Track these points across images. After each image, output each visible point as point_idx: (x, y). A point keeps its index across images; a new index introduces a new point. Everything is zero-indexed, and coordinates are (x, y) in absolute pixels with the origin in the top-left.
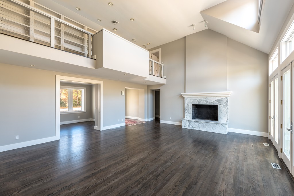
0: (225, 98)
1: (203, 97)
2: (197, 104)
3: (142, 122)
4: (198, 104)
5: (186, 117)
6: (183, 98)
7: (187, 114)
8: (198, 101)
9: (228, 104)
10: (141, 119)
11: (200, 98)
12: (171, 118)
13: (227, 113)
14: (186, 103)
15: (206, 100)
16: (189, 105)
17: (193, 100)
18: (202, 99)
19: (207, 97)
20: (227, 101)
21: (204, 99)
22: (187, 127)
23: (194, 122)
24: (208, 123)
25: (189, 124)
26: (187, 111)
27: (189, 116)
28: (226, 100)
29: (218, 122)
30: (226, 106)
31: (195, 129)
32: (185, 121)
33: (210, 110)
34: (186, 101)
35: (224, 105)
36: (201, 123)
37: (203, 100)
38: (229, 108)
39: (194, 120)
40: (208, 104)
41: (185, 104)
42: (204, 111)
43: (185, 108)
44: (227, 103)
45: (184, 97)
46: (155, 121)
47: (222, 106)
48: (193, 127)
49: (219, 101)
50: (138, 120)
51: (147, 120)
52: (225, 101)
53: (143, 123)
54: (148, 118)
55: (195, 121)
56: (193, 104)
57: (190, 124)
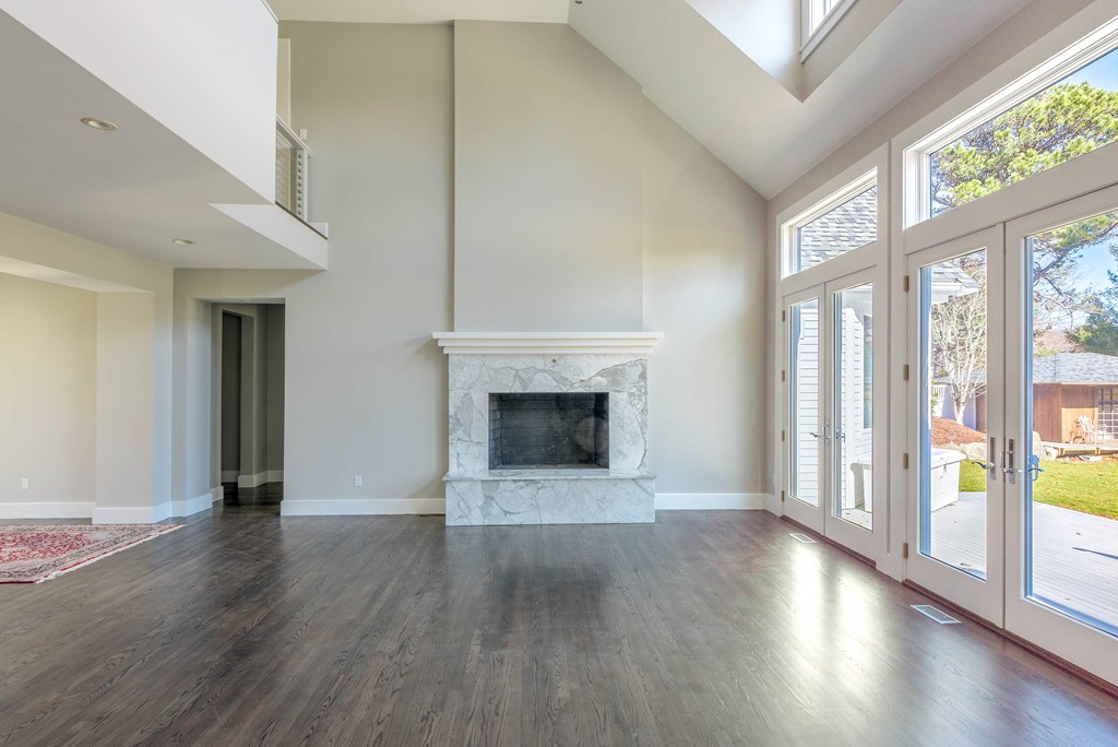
0: (634, 364)
1: (543, 355)
2: (517, 389)
3: (134, 530)
4: (520, 391)
5: (459, 465)
6: (438, 356)
7: (460, 446)
8: (521, 374)
9: (646, 388)
10: (107, 515)
11: (528, 362)
12: (359, 481)
13: (641, 429)
14: (459, 385)
15: (556, 368)
16: (474, 395)
17: (496, 370)
18: (539, 364)
19: (562, 356)
20: (643, 377)
21: (550, 364)
22: (476, 519)
23: (513, 485)
24: (579, 484)
25: (487, 497)
26: (460, 433)
27: (470, 456)
28: (639, 370)
29: (608, 474)
30: (640, 400)
31: (516, 520)
32: (464, 486)
33: (562, 419)
34: (458, 377)
35: (631, 395)
36: (547, 484)
37: (545, 371)
38: (648, 407)
39: (509, 474)
40: (564, 389)
41: (451, 394)
42: (535, 425)
43: (451, 411)
44: (642, 383)
45: (447, 355)
46: (221, 508)
47: (624, 396)
48: (506, 513)
49: (614, 374)
50: (88, 521)
51: (169, 510)
52: (634, 373)
53: (155, 535)
54: (179, 494)
55: (515, 481)
56: (493, 392)
57: (489, 499)
